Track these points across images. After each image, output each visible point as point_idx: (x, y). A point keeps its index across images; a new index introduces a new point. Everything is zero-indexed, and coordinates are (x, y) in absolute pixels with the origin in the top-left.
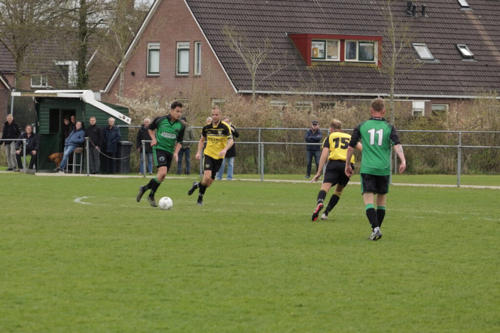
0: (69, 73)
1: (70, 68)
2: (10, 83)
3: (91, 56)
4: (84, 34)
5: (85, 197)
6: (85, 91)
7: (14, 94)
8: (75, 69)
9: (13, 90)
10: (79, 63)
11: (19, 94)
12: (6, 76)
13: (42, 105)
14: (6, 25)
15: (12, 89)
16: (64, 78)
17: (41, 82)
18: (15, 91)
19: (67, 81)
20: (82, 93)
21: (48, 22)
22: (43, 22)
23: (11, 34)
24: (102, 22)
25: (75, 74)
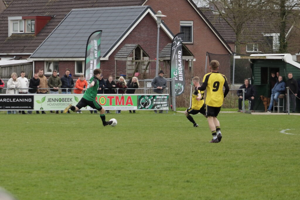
0: (274, 42)
1: (274, 38)
2: (232, 49)
3: (289, 29)
4: (284, 14)
5: (288, 129)
6: (286, 55)
7: (236, 57)
8: (278, 39)
9: (235, 54)
10: (281, 35)
11: (239, 57)
12: (229, 44)
13: (255, 65)
14: (229, 8)
15: (233, 53)
16: (270, 45)
17: (254, 48)
18: (236, 55)
19: (272, 47)
20: (284, 56)
21: (258, 6)
22: (255, 6)
23: (232, 15)
24: (296, 5)
25: (278, 42)
